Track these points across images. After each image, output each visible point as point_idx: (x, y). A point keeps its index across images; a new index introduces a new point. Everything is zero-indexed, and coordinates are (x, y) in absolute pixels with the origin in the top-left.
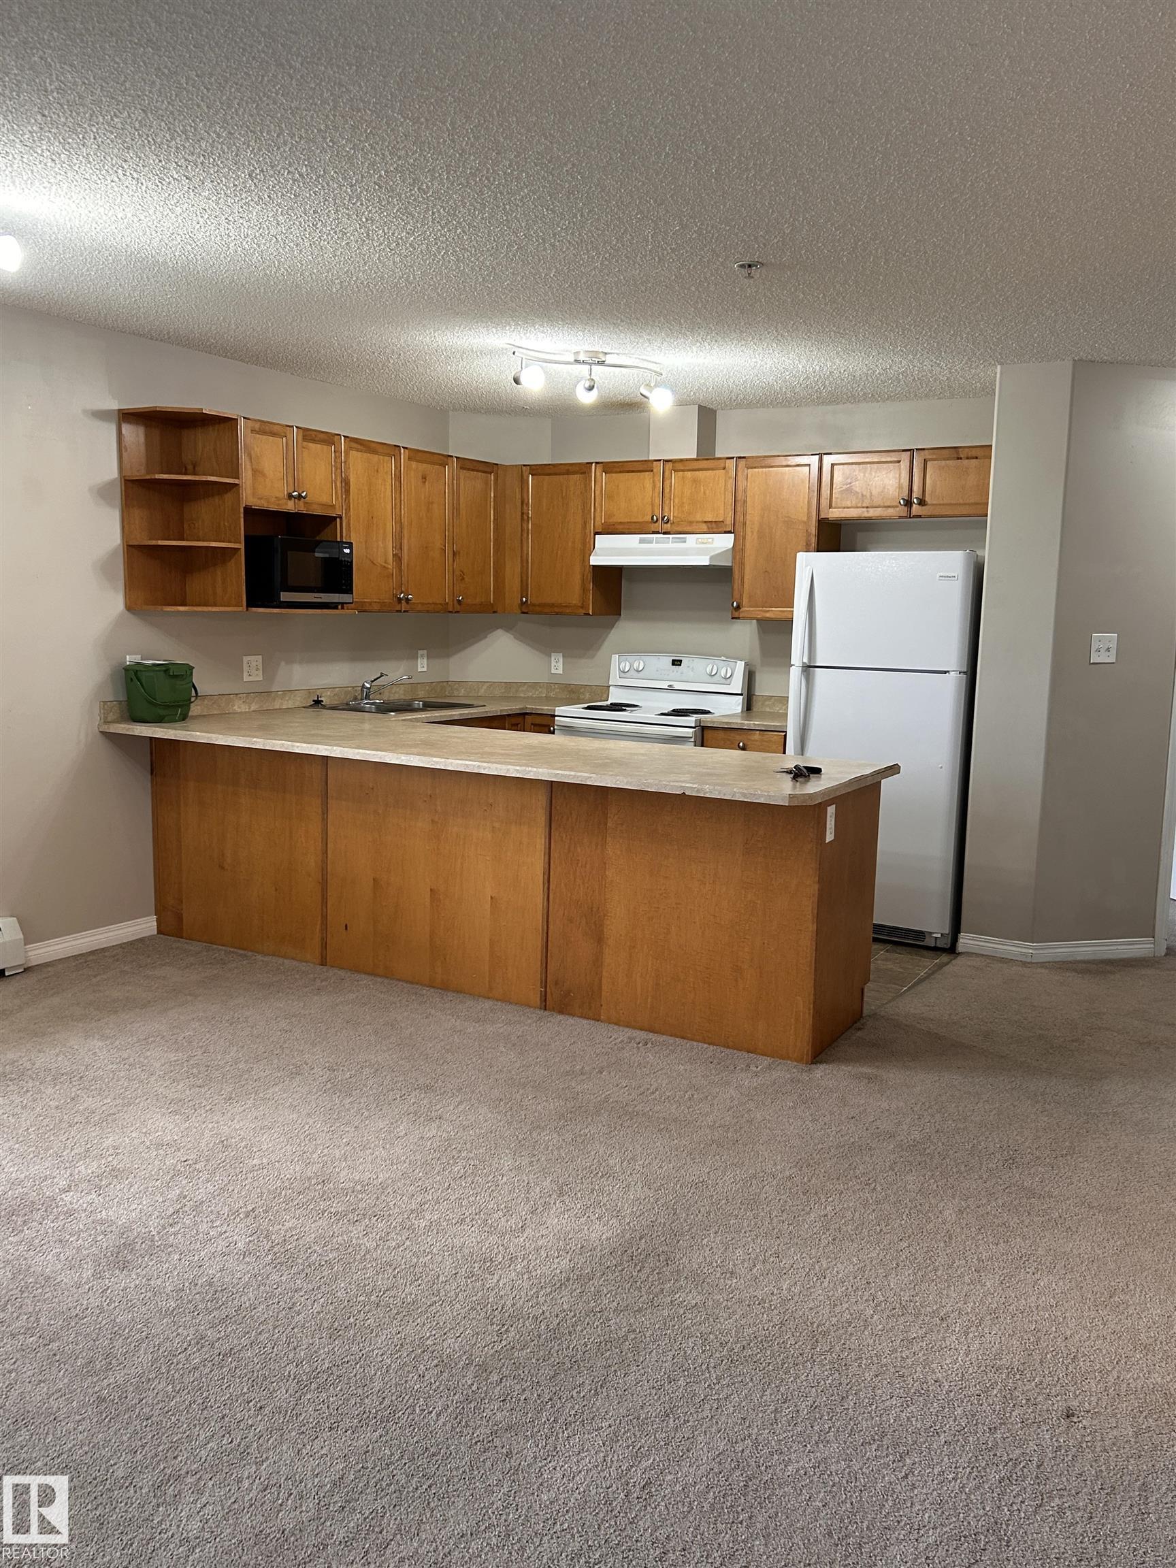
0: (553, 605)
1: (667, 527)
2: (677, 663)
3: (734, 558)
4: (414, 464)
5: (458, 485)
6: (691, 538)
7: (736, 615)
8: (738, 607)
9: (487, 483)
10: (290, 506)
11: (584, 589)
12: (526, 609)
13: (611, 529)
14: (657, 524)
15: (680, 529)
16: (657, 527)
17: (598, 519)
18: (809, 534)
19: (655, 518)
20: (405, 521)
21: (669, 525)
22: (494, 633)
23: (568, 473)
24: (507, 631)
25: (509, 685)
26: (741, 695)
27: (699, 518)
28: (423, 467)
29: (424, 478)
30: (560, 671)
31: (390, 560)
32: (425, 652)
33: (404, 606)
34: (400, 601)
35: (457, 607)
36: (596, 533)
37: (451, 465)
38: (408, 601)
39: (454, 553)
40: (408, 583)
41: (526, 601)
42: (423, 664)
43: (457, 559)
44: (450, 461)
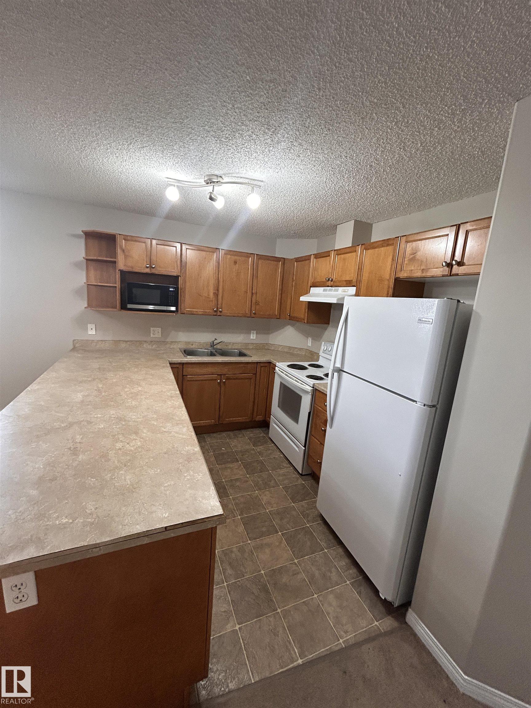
0: (297, 318)
4: (229, 256)
5: (257, 266)
6: (340, 289)
9: (277, 266)
10: (148, 271)
11: (305, 312)
12: (290, 318)
13: (315, 285)
15: (335, 284)
16: (329, 283)
17: (312, 280)
18: (389, 287)
19: (327, 279)
20: (221, 280)
21: (333, 282)
22: (286, 327)
23: (305, 260)
24: (292, 327)
25: (290, 348)
27: (344, 279)
28: (234, 258)
29: (235, 263)
30: (310, 345)
31: (211, 295)
32: (255, 332)
33: (219, 313)
34: (215, 311)
35: (253, 315)
36: (311, 287)
37: (253, 257)
38: (221, 312)
39: (252, 293)
40: (222, 304)
41: (290, 315)
42: (253, 336)
43: (254, 296)
44: (252, 256)
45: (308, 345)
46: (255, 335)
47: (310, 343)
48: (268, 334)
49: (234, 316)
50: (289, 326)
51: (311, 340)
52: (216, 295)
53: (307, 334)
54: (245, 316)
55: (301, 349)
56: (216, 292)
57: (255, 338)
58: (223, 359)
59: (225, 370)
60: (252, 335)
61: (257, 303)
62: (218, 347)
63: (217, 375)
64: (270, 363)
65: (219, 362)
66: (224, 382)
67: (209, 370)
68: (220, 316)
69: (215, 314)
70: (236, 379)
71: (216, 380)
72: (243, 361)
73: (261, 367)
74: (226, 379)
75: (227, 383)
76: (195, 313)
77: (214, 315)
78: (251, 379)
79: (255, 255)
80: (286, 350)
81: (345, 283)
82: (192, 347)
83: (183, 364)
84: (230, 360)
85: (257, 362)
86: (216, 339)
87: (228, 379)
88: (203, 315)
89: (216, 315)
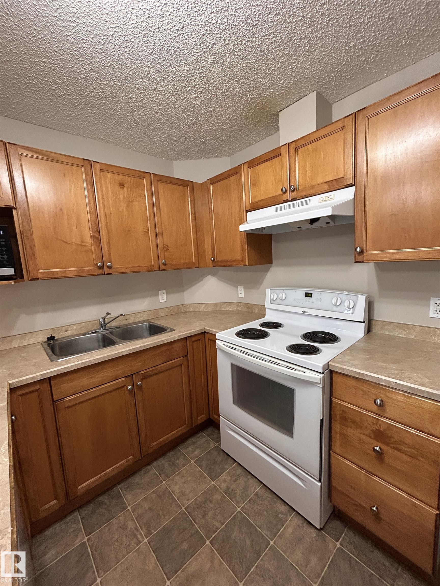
0: (227, 261)
1: (294, 194)
2: (309, 295)
3: (355, 207)
4: (109, 175)
5: (158, 192)
6: (314, 200)
7: (360, 258)
8: (362, 252)
11: (243, 250)
12: (215, 264)
13: (256, 206)
14: (286, 194)
15: (304, 194)
16: (287, 196)
17: (247, 201)
19: (284, 189)
21: (295, 193)
22: (207, 277)
23: (229, 176)
24: (214, 276)
25: (216, 304)
26: (364, 322)
27: (321, 181)
28: (119, 177)
29: (122, 185)
30: (243, 296)
31: (88, 239)
32: (164, 291)
33: (107, 271)
34: (100, 268)
35: (162, 267)
36: (247, 211)
37: (149, 179)
38: (110, 267)
39: (156, 234)
40: (110, 254)
41: (214, 260)
42: (163, 298)
43: (160, 238)
44: (147, 176)
45: (240, 296)
46: (165, 296)
47: (241, 293)
48: (183, 291)
49: (133, 272)
50: (209, 277)
51: (243, 290)
52: (97, 239)
53: (235, 283)
54: (151, 269)
55: (230, 304)
56: (97, 235)
57: (165, 300)
58: (131, 348)
59: (137, 365)
60: (160, 297)
61: (166, 248)
62: (114, 324)
63: (124, 379)
64: (205, 332)
65: (125, 354)
66: (140, 387)
67: (109, 372)
68: (111, 274)
69: (100, 272)
70: (159, 373)
71: (124, 386)
72: (166, 342)
73: (193, 342)
74: (141, 380)
75: (144, 386)
76: (60, 275)
77: (98, 275)
78: (181, 365)
79: (152, 175)
80: (210, 309)
81: (326, 187)
82: (67, 334)
83: (50, 380)
84: (145, 346)
85: (186, 338)
86: (108, 314)
87: (145, 377)
88: (76, 276)
89: (102, 274)
